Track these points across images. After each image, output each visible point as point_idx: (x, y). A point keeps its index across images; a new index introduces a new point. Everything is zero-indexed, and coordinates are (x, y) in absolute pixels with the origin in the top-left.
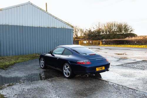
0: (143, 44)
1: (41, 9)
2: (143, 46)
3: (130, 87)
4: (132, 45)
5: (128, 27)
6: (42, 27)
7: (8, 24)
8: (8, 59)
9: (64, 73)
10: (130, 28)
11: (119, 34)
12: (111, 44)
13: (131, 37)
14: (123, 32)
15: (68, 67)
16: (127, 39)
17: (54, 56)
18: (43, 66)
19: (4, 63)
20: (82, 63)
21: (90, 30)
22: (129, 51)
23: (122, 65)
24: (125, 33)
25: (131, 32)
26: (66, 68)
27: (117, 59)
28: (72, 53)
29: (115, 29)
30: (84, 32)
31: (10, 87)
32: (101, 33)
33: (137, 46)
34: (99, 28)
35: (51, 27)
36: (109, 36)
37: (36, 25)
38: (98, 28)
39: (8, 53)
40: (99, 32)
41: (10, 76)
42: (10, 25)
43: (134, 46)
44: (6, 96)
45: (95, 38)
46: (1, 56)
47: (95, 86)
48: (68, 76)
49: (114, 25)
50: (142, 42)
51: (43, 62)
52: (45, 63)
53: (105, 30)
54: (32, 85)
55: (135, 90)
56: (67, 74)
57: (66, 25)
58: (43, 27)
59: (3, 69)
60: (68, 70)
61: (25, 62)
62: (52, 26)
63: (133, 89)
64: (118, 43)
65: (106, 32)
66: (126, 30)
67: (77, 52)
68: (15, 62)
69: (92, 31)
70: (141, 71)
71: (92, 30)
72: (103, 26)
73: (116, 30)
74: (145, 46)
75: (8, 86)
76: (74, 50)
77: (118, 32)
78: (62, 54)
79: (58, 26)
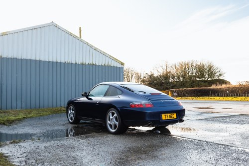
0: (240, 94)
1: (71, 34)
2: (240, 98)
3: (219, 143)
4: (222, 96)
5: (214, 68)
6: (72, 64)
7: (16, 57)
8: (13, 113)
9: (109, 126)
10: (218, 70)
11: (200, 81)
12: (188, 96)
13: (220, 84)
14: (207, 76)
15: (115, 115)
16: (213, 87)
17: (91, 99)
18: (72, 120)
19: (6, 117)
20: (138, 105)
21: (152, 75)
22: (217, 104)
23: (206, 119)
24: (209, 79)
25: (220, 78)
26: (111, 117)
27: (198, 113)
28: (121, 92)
29: (192, 72)
30: (142, 77)
31: (16, 144)
32: (171, 80)
33: (230, 98)
34: (167, 72)
35: (87, 63)
36: (184, 84)
37: (63, 59)
38: (165, 70)
39: (14, 104)
40: (166, 77)
41: (16, 132)
42: (20, 58)
43: (226, 98)
44: (8, 155)
45: (160, 87)
46: (1, 110)
47: (161, 142)
48: (114, 131)
49: (192, 66)
50: (238, 91)
51: (73, 112)
52: (76, 115)
53: (177, 74)
54: (52, 142)
55: (228, 146)
56: (113, 127)
57: (112, 61)
58: (74, 63)
59: (4, 124)
60: (114, 119)
61: (42, 117)
62: (88, 61)
63: (225, 145)
64: (199, 94)
65: (179, 78)
66: (212, 74)
67: (130, 90)
68: (25, 116)
69: (154, 76)
70: (238, 126)
71: (156, 75)
72: (174, 67)
73: (194, 74)
74: (243, 98)
75: (11, 143)
76: (125, 88)
77: (198, 77)
78: (105, 95)
79: (100, 61)
